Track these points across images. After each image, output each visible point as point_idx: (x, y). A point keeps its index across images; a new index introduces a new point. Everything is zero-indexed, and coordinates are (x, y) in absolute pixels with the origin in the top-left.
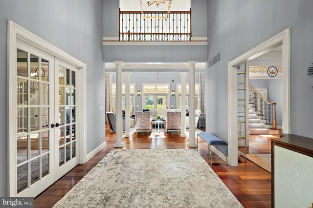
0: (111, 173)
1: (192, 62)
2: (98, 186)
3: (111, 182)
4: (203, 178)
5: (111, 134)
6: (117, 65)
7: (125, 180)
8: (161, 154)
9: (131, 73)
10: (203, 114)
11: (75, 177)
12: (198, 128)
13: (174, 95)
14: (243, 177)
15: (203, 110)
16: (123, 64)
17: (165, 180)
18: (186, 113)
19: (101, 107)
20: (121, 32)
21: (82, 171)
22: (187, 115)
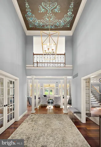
0: (30, 126)
1: (65, 76)
2: (24, 132)
3: (30, 130)
4: (70, 129)
5: (29, 106)
6: (32, 77)
7: (36, 129)
8: (52, 117)
9: (38, 80)
10: (70, 98)
11: (14, 127)
12: (68, 104)
13: (57, 89)
14: (88, 128)
15: (70, 95)
16: (35, 77)
17: (54, 129)
18: (63, 97)
19: (25, 96)
20: (34, 62)
21: (17, 124)
22: (63, 98)
